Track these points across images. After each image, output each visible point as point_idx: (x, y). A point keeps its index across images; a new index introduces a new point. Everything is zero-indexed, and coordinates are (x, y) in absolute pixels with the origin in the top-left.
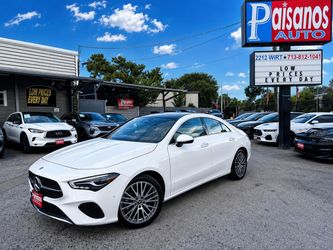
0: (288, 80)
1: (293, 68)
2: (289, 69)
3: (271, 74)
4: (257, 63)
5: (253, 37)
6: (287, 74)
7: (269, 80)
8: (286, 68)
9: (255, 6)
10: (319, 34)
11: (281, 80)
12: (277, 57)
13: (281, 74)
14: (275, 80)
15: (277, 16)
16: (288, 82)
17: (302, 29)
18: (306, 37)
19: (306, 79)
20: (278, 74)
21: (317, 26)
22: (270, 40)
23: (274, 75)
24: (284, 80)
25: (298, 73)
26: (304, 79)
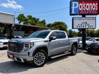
1: (86, 23)
2: (85, 23)
3: (79, 24)
4: (74, 21)
5: (73, 12)
6: (84, 25)
7: (78, 27)
8: (84, 23)
9: (73, 3)
11: (82, 27)
12: (81, 19)
13: (82, 25)
14: (80, 27)
15: (81, 6)
16: (84, 27)
17: (89, 10)
18: (90, 13)
19: (91, 27)
20: (81, 25)
21: (94, 9)
24: (83, 27)
25: (88, 25)
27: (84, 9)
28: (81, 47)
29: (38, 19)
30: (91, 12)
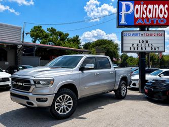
0: (144, 49)
1: (147, 42)
2: (145, 42)
3: (133, 45)
4: (125, 38)
5: (123, 22)
6: (143, 45)
7: (132, 49)
8: (143, 41)
10: (162, 21)
11: (139, 49)
12: (137, 35)
13: (139, 45)
14: (136, 49)
16: (144, 50)
17: (153, 18)
18: (155, 23)
19: (155, 49)
20: (138, 45)
21: (161, 16)
22: (133, 24)
23: (135, 45)
24: (142, 49)
25: (150, 45)
26: (153, 49)
27: (145, 16)
28: (137, 86)
29: (67, 35)
30: (157, 21)
